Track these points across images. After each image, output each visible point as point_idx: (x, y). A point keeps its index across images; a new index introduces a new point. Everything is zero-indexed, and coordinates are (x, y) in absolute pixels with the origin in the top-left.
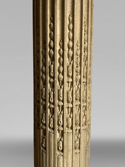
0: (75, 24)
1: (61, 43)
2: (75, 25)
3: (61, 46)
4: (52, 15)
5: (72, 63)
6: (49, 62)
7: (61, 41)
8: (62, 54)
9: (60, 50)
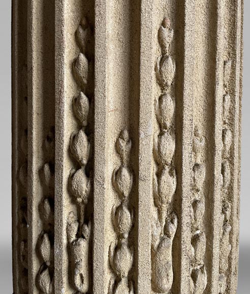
0: (186, 60)
1: (123, 144)
2: (186, 65)
3: (125, 157)
4: (84, 22)
5: (173, 229)
6: (69, 225)
7: (126, 134)
8: (126, 193)
9: (117, 174)
